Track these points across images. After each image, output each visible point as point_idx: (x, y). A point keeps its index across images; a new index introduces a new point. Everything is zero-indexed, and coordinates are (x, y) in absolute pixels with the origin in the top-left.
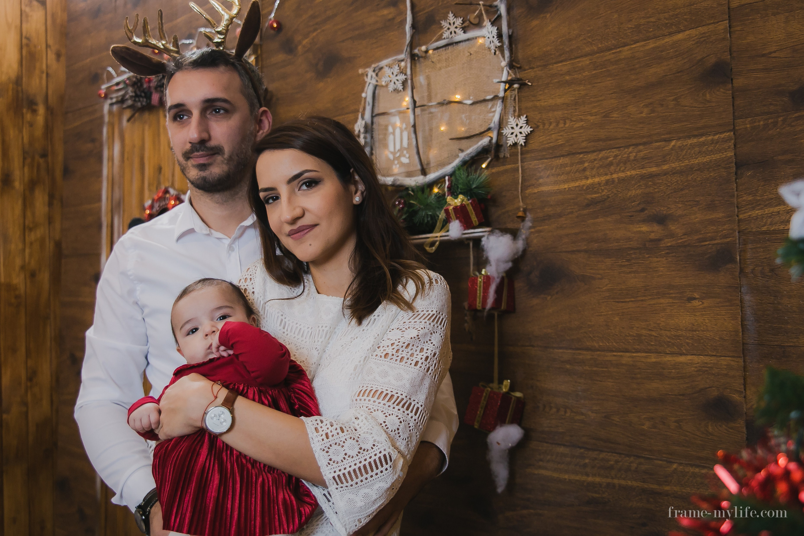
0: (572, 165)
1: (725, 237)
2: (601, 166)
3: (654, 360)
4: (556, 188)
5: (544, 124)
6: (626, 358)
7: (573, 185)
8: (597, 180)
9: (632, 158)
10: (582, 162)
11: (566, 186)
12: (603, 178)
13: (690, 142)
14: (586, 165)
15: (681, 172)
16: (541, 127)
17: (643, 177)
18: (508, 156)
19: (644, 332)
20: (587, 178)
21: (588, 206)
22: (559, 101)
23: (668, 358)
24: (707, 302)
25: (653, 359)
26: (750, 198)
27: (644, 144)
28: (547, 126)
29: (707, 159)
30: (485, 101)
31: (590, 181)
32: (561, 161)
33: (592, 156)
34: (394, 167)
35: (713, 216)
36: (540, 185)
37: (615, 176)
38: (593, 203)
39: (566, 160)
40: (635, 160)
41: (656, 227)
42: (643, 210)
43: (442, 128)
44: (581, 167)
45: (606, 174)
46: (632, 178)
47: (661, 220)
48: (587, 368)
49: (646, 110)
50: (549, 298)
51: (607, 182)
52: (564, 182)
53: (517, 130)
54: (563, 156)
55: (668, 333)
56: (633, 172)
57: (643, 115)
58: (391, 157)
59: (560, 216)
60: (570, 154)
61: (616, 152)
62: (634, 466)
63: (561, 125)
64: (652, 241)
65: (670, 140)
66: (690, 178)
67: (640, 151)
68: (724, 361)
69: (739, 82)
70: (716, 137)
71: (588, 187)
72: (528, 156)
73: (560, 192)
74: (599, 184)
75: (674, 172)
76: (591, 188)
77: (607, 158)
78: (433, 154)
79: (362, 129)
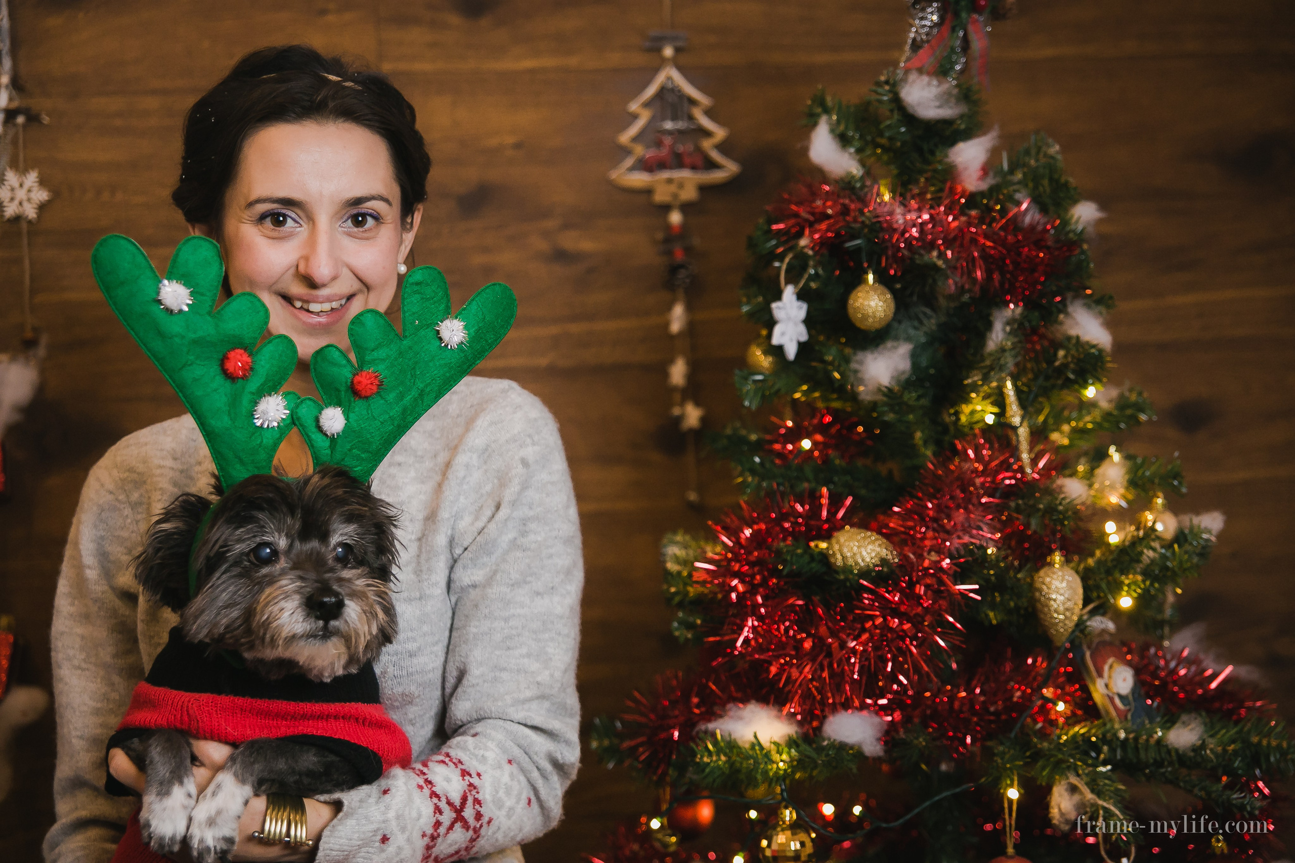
5: (70, 192)
16: (64, 194)
22: (103, 156)
28: (76, 195)
36: (64, 289)
53: (21, 194)
63: (106, 198)
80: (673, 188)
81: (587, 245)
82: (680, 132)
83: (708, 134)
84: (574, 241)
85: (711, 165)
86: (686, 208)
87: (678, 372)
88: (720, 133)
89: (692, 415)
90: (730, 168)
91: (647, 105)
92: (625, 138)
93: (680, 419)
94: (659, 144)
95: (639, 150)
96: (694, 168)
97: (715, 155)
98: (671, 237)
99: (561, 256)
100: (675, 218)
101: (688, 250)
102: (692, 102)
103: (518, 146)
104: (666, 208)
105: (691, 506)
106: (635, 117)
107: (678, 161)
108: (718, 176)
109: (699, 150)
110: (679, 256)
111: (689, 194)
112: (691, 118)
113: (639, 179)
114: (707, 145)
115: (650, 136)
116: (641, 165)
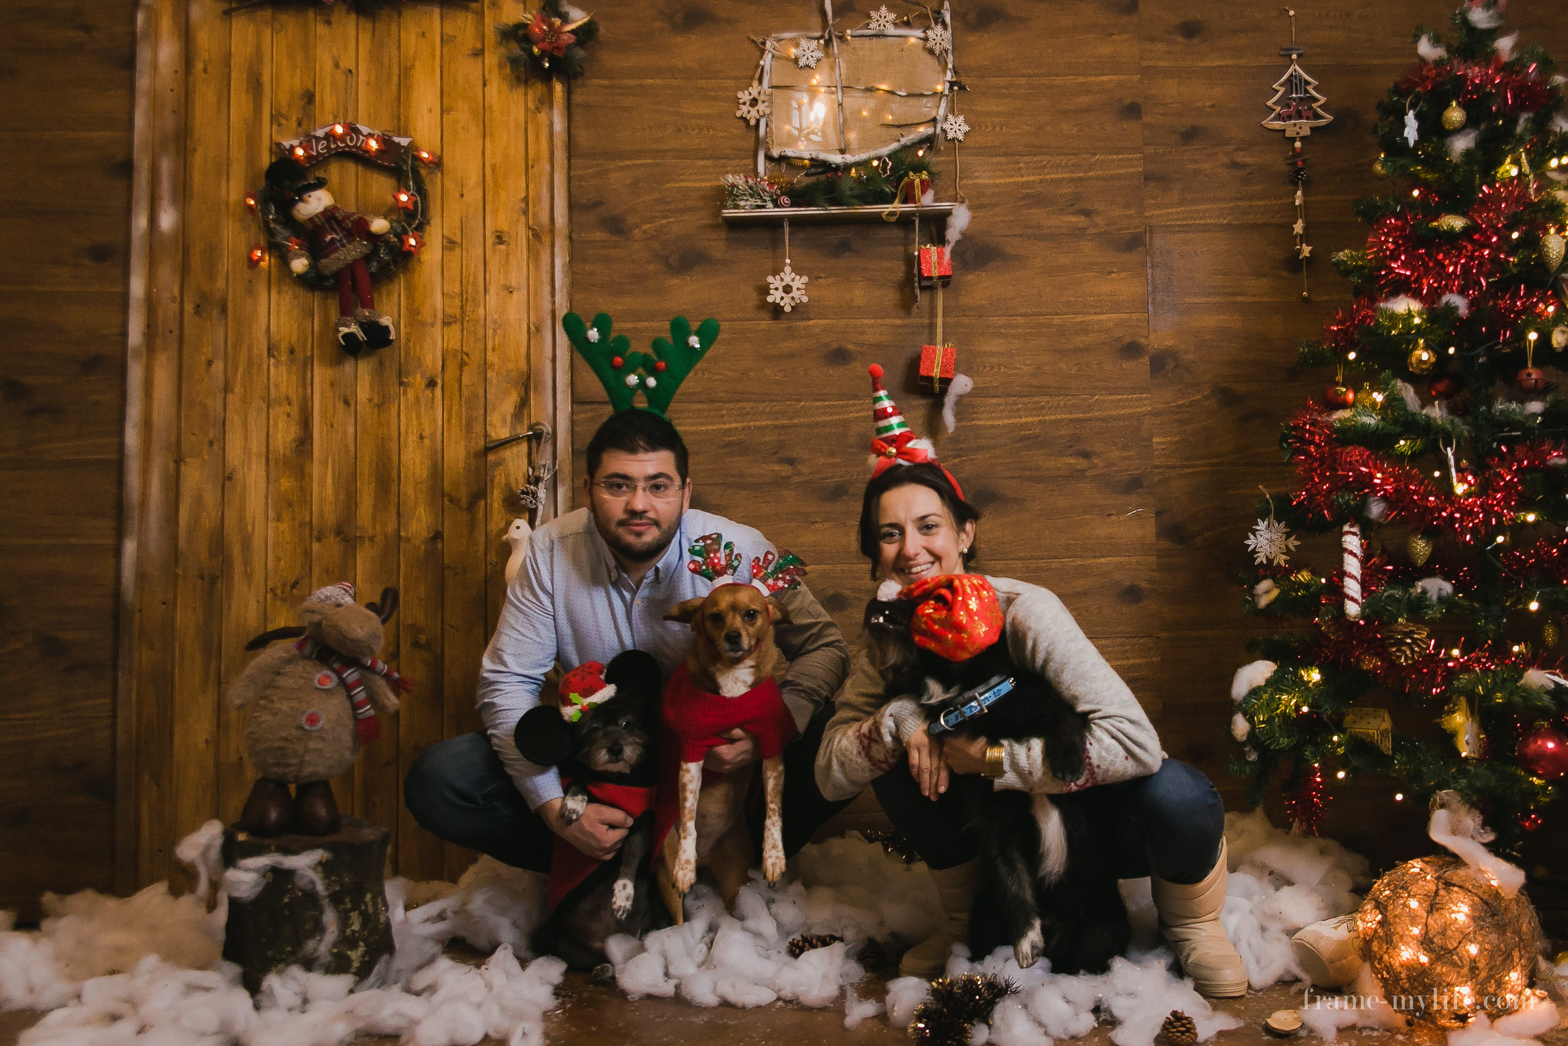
0: (1008, 163)
1: (1138, 227)
2: (1035, 168)
3: (1080, 320)
4: (991, 181)
5: (980, 127)
6: (1057, 320)
7: (1008, 180)
8: (1032, 178)
9: (1063, 164)
10: (1017, 163)
11: (1002, 181)
12: (1038, 178)
13: (1111, 157)
14: (1022, 165)
15: (1104, 179)
16: (977, 128)
17: (1072, 180)
18: (942, 149)
19: (1072, 299)
20: (1022, 176)
21: (1023, 198)
22: (996, 109)
23: (1093, 317)
24: (1122, 275)
25: (1080, 318)
26: (1153, 202)
27: (1074, 154)
28: (983, 129)
29: (1124, 171)
30: (922, 95)
31: (1024, 179)
32: (998, 159)
33: (1027, 159)
34: (800, 143)
35: (1128, 213)
36: (976, 178)
37: (1048, 177)
38: (1027, 196)
39: (1002, 159)
40: (1066, 166)
41: (1083, 218)
42: (1072, 205)
43: (864, 113)
44: (1017, 166)
45: (1040, 175)
46: (1062, 179)
47: (1087, 213)
48: (1021, 330)
49: (1076, 129)
50: (984, 274)
51: (1041, 181)
52: (1000, 177)
53: (956, 127)
54: (1000, 156)
55: (1092, 299)
56: (1064, 175)
57: (1074, 132)
58: (796, 133)
59: (996, 205)
60: (1006, 154)
61: (1049, 158)
62: (1062, 403)
63: (997, 130)
64: (1079, 229)
65: (1095, 154)
66: (1110, 184)
67: (1070, 159)
68: (1135, 316)
69: (1146, 119)
70: (1131, 156)
71: (1023, 183)
72: (965, 151)
73: (997, 186)
74: (1034, 182)
75: (1098, 178)
76: (1024, 185)
77: (1041, 162)
78: (852, 136)
79: (762, 97)
80: (1297, 129)
81: (1249, 160)
82: (1300, 99)
83: (1316, 100)
84: (1240, 158)
85: (1317, 116)
86: (1303, 139)
87: (1299, 227)
88: (1324, 100)
89: (1306, 250)
90: (1329, 118)
91: (1282, 85)
92: (1270, 103)
93: (1299, 252)
94: (1289, 106)
95: (1278, 109)
96: (1308, 118)
97: (1320, 111)
98: (1296, 154)
99: (1235, 165)
100: (1298, 144)
101: (1304, 161)
102: (1308, 83)
103: (1212, 106)
104: (1293, 140)
105: (1305, 300)
106: (1276, 91)
107: (1299, 115)
108: (1321, 122)
109: (1311, 108)
110: (1300, 163)
111: (1306, 132)
112: (1307, 92)
113: (1278, 125)
114: (1314, 105)
115: (1284, 101)
116: (1279, 117)
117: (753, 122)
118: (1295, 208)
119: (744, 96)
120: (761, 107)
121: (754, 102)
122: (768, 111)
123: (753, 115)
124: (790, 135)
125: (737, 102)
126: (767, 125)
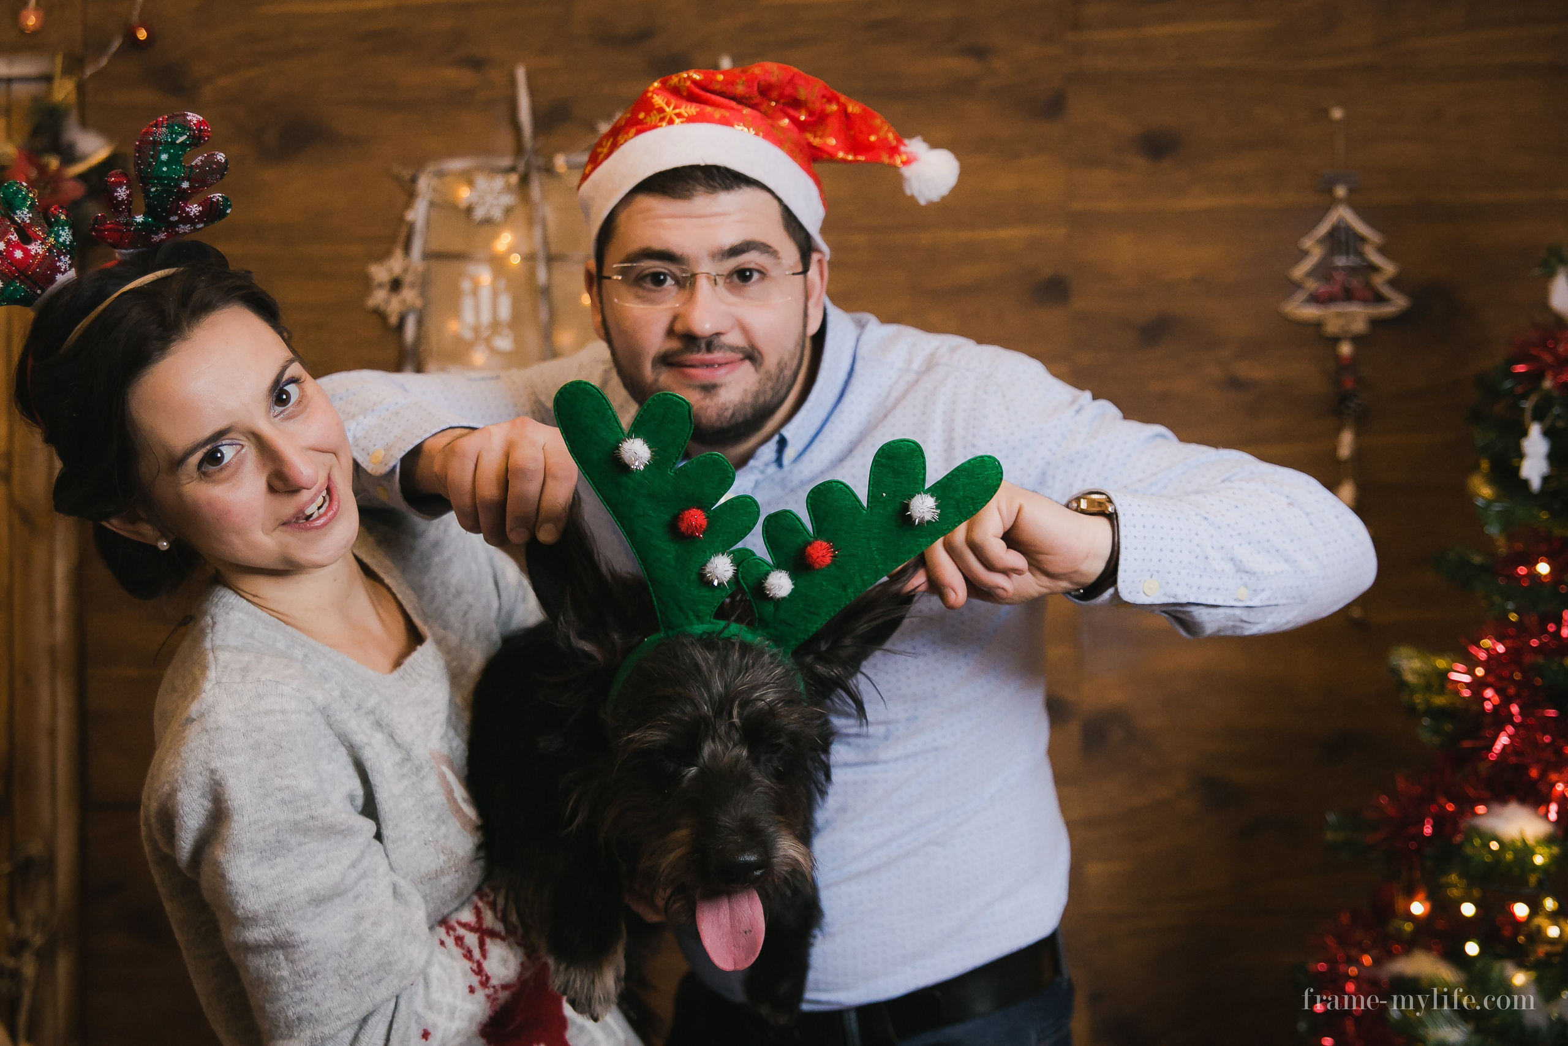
34: (476, 353)
58: (469, 335)
68: (1056, 652)
78: (567, 340)
79: (408, 279)
80: (1343, 321)
81: (1258, 374)
82: (1351, 268)
83: (1378, 270)
84: (1243, 370)
85: (1380, 299)
86: (1357, 340)
88: (1389, 268)
90: (1398, 303)
91: (1321, 241)
92: (1298, 273)
94: (1331, 279)
95: (1312, 285)
96: (1365, 301)
97: (1386, 291)
98: (1343, 366)
99: (1234, 383)
100: (1345, 349)
101: (1358, 379)
102: (1363, 239)
103: (1196, 280)
104: (1335, 340)
105: (1355, 621)
106: (1305, 253)
107: (1348, 295)
108: (1386, 310)
109: (1369, 286)
110: (1349, 384)
111: (1359, 326)
112: (1361, 254)
113: (1310, 312)
114: (1378, 281)
115: (1323, 271)
116: (1315, 299)
117: (393, 320)
118: (1337, 462)
119: (380, 273)
120: (409, 295)
121: (396, 285)
122: (418, 303)
123: (394, 307)
124: (458, 340)
125: (367, 284)
126: (420, 323)
